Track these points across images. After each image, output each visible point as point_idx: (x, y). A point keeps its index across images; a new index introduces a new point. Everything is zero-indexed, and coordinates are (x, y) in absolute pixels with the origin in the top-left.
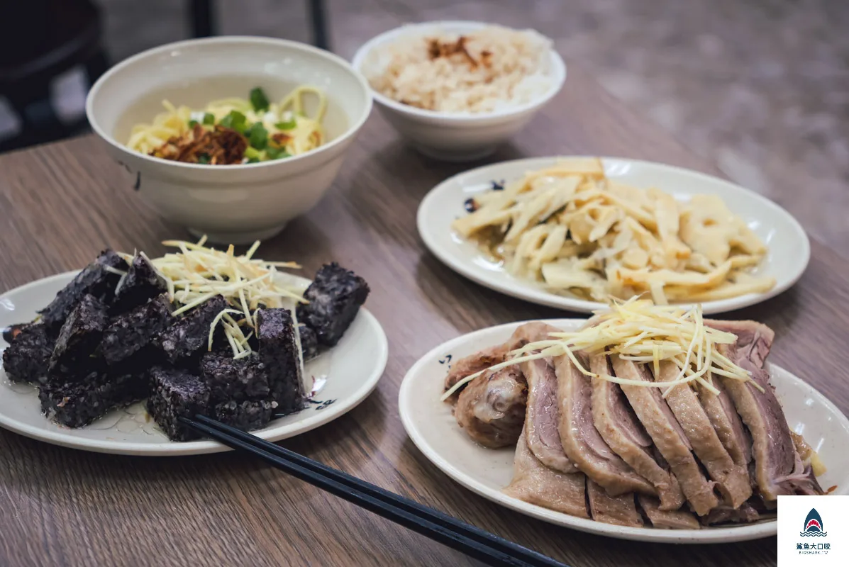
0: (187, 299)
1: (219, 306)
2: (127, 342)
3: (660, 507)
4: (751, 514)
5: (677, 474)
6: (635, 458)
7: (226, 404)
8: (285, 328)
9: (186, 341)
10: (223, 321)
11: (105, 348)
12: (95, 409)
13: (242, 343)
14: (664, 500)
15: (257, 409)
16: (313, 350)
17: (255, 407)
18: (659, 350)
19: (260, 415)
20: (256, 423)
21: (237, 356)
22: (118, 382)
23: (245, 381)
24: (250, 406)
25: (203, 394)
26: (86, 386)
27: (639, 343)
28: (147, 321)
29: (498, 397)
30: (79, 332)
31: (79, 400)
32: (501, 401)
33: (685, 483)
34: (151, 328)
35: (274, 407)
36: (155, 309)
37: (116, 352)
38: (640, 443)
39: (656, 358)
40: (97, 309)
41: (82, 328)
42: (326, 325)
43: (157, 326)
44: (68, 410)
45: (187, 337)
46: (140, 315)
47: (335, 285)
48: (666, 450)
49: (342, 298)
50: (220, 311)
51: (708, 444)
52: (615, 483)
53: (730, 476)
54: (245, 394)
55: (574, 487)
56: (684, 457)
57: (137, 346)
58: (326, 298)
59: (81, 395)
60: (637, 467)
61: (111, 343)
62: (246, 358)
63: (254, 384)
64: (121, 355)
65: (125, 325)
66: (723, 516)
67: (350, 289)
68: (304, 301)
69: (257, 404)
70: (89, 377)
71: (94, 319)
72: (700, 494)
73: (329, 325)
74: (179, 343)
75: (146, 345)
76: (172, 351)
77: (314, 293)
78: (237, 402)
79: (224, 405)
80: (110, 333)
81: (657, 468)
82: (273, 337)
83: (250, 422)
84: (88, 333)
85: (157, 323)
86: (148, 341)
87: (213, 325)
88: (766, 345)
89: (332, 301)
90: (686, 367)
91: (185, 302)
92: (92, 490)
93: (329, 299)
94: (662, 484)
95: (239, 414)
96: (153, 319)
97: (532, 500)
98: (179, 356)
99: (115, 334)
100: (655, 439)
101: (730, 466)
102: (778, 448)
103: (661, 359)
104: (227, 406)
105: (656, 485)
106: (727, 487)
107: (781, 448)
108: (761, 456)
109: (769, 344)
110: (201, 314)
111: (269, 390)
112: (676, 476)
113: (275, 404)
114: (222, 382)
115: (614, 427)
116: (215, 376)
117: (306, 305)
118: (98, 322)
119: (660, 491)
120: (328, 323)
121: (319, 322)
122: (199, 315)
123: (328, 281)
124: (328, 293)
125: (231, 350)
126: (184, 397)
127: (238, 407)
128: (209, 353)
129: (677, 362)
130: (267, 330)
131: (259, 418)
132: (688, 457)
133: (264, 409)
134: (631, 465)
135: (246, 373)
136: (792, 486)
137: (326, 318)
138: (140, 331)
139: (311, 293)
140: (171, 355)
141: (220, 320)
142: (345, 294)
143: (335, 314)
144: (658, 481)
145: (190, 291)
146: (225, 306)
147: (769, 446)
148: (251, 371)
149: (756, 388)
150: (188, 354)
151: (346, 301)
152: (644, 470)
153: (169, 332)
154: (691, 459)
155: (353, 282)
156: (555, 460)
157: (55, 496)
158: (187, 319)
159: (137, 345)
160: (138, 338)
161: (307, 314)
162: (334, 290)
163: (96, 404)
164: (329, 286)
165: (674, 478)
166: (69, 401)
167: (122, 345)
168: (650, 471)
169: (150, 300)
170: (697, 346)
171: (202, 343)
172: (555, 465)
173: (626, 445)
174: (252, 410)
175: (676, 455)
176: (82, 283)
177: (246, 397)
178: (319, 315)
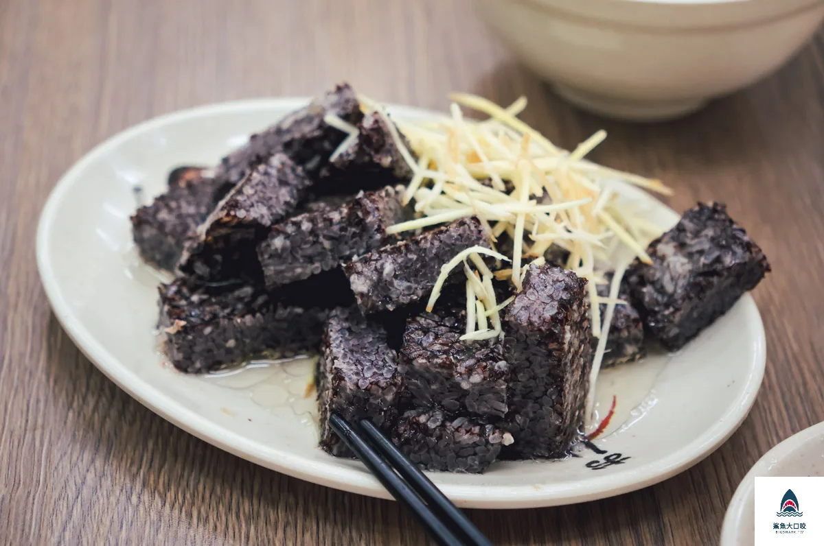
0: (432, 207)
1: (468, 238)
2: (303, 256)
7: (424, 413)
8: (558, 313)
9: (391, 284)
10: (467, 266)
11: (266, 256)
12: (229, 351)
13: (489, 313)
15: (476, 439)
16: (630, 349)
17: (472, 434)
19: (478, 449)
20: (469, 460)
21: (470, 335)
22: (277, 316)
23: (465, 385)
24: (463, 431)
25: (383, 389)
26: (224, 308)
28: (342, 229)
30: (226, 219)
31: (202, 330)
34: (346, 243)
35: (507, 443)
36: (360, 214)
37: (283, 267)
40: (283, 182)
41: (232, 213)
42: (667, 312)
43: (355, 243)
44: (180, 341)
45: (396, 277)
46: (336, 216)
47: (706, 246)
49: (709, 272)
50: (467, 246)
54: (463, 406)
57: (316, 267)
58: (683, 264)
59: (207, 324)
61: (276, 249)
62: (485, 344)
63: (481, 393)
64: (289, 275)
65: (306, 226)
67: (728, 260)
68: (646, 258)
69: (477, 430)
70: (237, 293)
71: (264, 201)
73: (673, 313)
74: (381, 285)
75: (332, 270)
76: (362, 295)
77: (667, 249)
78: (444, 416)
79: (419, 415)
80: (279, 232)
82: (531, 323)
83: (458, 456)
84: (241, 224)
85: (357, 238)
86: (335, 265)
87: (447, 269)
89: (691, 271)
91: (427, 211)
92: (169, 489)
93: (689, 267)
95: (440, 438)
96: (353, 229)
98: (374, 306)
99: (287, 236)
104: (423, 419)
110: (432, 244)
111: (506, 410)
113: (508, 439)
114: (426, 376)
116: (414, 363)
117: (646, 265)
118: (270, 208)
120: (671, 309)
121: (658, 303)
122: (428, 245)
123: (696, 234)
124: (690, 256)
125: (463, 320)
126: (349, 385)
127: (443, 426)
128: (427, 316)
130: (526, 308)
131: (475, 454)
133: (487, 441)
135: (470, 371)
137: (671, 301)
138: (327, 244)
139: (663, 249)
140: (359, 301)
141: (461, 264)
142: (718, 267)
143: (687, 297)
145: (443, 193)
146: (478, 239)
148: (479, 370)
150: (390, 307)
151: (715, 280)
153: (366, 261)
155: (739, 251)
157: (109, 482)
158: (406, 246)
159: (317, 264)
160: (322, 254)
161: (643, 282)
162: (701, 252)
163: (231, 343)
164: (695, 245)
166: (184, 327)
167: (295, 259)
169: (361, 194)
171: (420, 293)
174: (465, 438)
176: (289, 131)
177: (463, 412)
178: (661, 290)
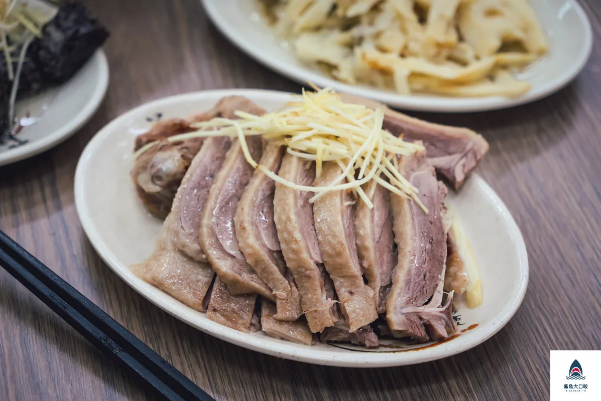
3: (275, 316)
4: (369, 340)
5: (299, 286)
6: (258, 261)
14: (279, 310)
18: (324, 151)
27: (309, 139)
29: (159, 170)
32: (160, 174)
33: (305, 296)
38: (268, 246)
39: (319, 158)
42: (53, 63)
47: (71, 24)
48: (291, 260)
51: (339, 260)
52: (235, 283)
53: (355, 297)
55: (200, 277)
56: (307, 269)
58: (60, 36)
60: (258, 270)
66: (342, 336)
68: (41, 36)
72: (316, 311)
77: (51, 29)
81: (278, 275)
88: (475, 157)
89: (64, 40)
90: (348, 171)
93: (62, 37)
94: (280, 293)
97: (155, 283)
100: (283, 246)
101: (358, 287)
102: (419, 276)
103: (325, 160)
105: (274, 292)
106: (347, 308)
107: (422, 276)
108: (397, 281)
109: (479, 157)
112: (297, 288)
115: (246, 225)
117: (41, 41)
119: (277, 300)
120: (55, 61)
121: (47, 59)
123: (66, 19)
124: (63, 31)
129: (341, 164)
132: (311, 270)
134: (254, 267)
136: (421, 318)
139: (49, 29)
144: (278, 289)
147: (409, 271)
149: (420, 207)
152: (265, 275)
154: (316, 273)
156: (188, 246)
161: (39, 49)
162: (68, 29)
164: (65, 24)
165: (294, 289)
168: (271, 277)
170: (366, 152)
172: (188, 251)
173: (251, 247)
175: (300, 266)
